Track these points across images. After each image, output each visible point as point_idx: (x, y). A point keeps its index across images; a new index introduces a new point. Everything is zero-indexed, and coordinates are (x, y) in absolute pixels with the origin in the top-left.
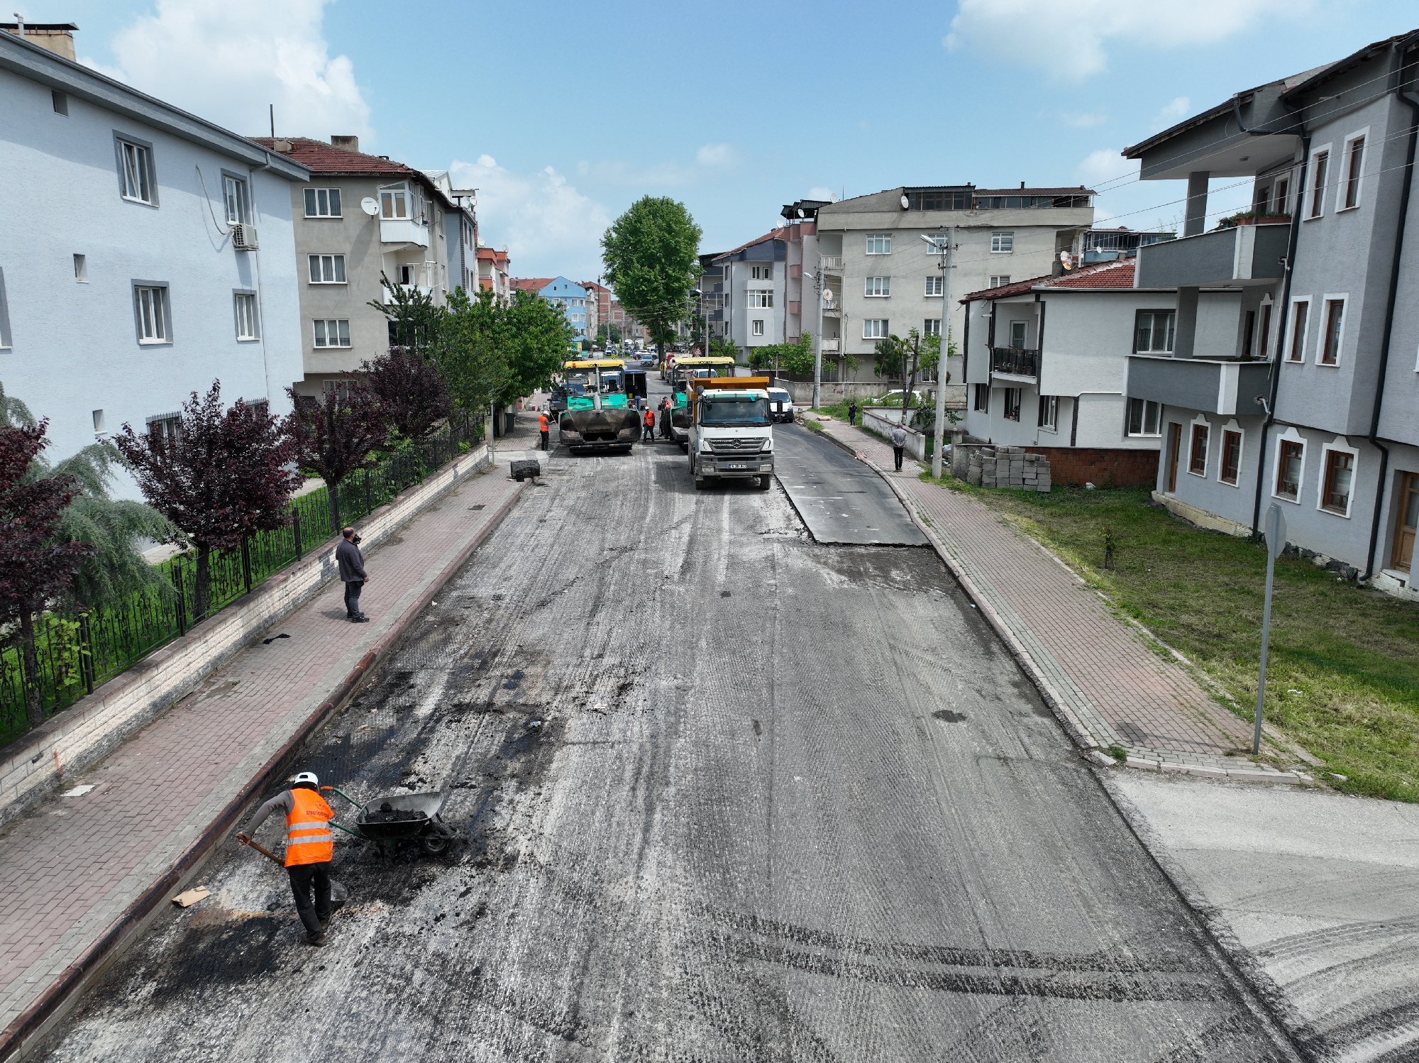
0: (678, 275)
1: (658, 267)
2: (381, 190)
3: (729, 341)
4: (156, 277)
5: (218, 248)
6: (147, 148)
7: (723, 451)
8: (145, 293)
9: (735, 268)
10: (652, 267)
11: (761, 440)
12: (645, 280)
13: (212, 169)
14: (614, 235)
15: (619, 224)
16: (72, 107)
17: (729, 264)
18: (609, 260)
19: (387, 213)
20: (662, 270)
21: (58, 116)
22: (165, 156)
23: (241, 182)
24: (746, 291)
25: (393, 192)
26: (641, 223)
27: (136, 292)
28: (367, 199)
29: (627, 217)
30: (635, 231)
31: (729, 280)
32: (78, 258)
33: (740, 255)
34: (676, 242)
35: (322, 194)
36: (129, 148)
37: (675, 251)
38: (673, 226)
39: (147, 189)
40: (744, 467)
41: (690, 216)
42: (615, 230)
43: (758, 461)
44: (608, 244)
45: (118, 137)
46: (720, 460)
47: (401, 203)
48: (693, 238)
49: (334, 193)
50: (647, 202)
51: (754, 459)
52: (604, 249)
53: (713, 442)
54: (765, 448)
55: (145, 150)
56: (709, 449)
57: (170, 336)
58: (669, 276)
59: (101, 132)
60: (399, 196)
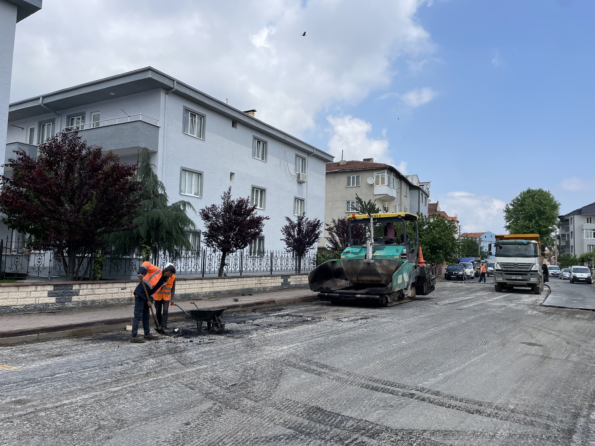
0: (546, 224)
1: (534, 221)
2: (375, 174)
3: (573, 255)
4: (262, 186)
5: (290, 180)
6: (266, 143)
7: (507, 270)
8: (257, 191)
9: (576, 218)
10: (530, 221)
11: (531, 265)
12: (527, 227)
13: (291, 153)
14: (511, 207)
15: (514, 202)
16: (239, 126)
17: (573, 216)
18: (508, 218)
19: (377, 183)
20: (537, 222)
21: (233, 128)
22: (272, 146)
23: (303, 159)
24: (583, 230)
25: (380, 175)
26: (525, 201)
27: (253, 190)
28: (370, 178)
29: (517, 199)
30: (522, 205)
31: (572, 225)
32: (232, 174)
33: (579, 212)
34: (544, 209)
35: (353, 178)
36: (259, 142)
37: (544, 213)
38: (543, 201)
39: (264, 157)
40: (521, 278)
41: (553, 196)
42: (511, 205)
43: (529, 276)
44: (508, 211)
45: (255, 138)
46: (506, 274)
47: (383, 179)
48: (555, 207)
49: (358, 177)
50: (529, 191)
51: (526, 274)
52: (505, 213)
53: (502, 264)
54: (533, 269)
55: (265, 143)
56: (500, 268)
57: (265, 207)
58: (540, 226)
59: (248, 136)
60: (382, 176)
